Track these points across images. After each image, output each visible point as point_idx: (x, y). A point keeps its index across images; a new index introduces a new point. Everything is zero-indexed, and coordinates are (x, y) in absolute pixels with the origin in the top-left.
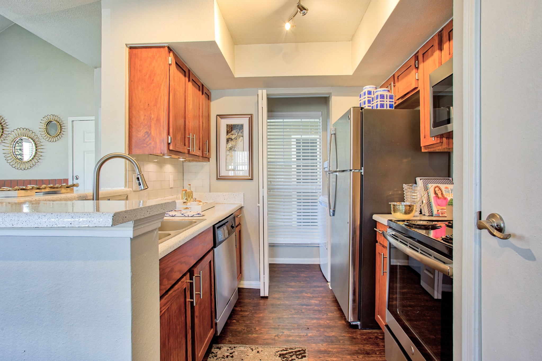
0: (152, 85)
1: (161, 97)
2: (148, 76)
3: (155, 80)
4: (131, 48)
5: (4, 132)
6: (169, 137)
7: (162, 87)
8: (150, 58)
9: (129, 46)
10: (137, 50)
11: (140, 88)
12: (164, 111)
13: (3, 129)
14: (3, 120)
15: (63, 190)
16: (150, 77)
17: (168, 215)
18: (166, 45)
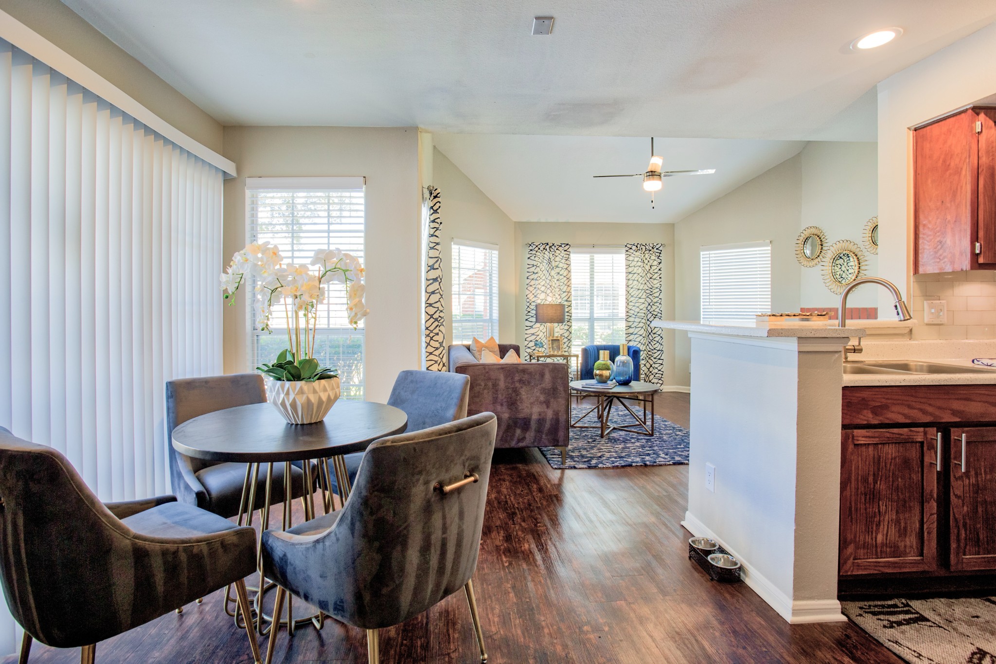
0: (948, 173)
1: (961, 187)
2: (941, 160)
3: (952, 164)
4: (916, 130)
5: (824, 248)
6: (978, 245)
7: (964, 172)
8: (944, 134)
9: (913, 128)
10: (925, 129)
11: (929, 181)
12: (966, 206)
13: (822, 245)
14: (822, 233)
15: (815, 318)
16: (944, 161)
17: (980, 363)
18: (968, 107)
